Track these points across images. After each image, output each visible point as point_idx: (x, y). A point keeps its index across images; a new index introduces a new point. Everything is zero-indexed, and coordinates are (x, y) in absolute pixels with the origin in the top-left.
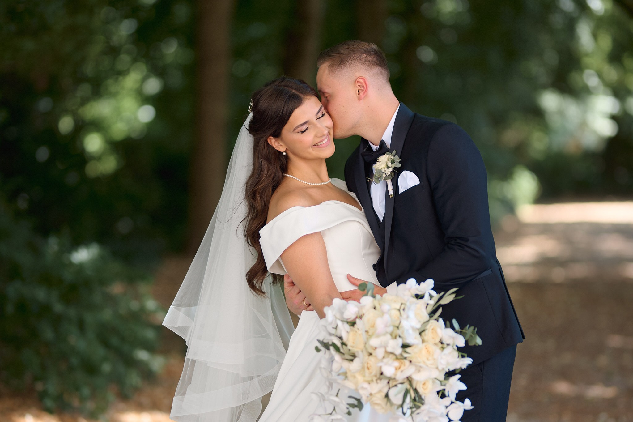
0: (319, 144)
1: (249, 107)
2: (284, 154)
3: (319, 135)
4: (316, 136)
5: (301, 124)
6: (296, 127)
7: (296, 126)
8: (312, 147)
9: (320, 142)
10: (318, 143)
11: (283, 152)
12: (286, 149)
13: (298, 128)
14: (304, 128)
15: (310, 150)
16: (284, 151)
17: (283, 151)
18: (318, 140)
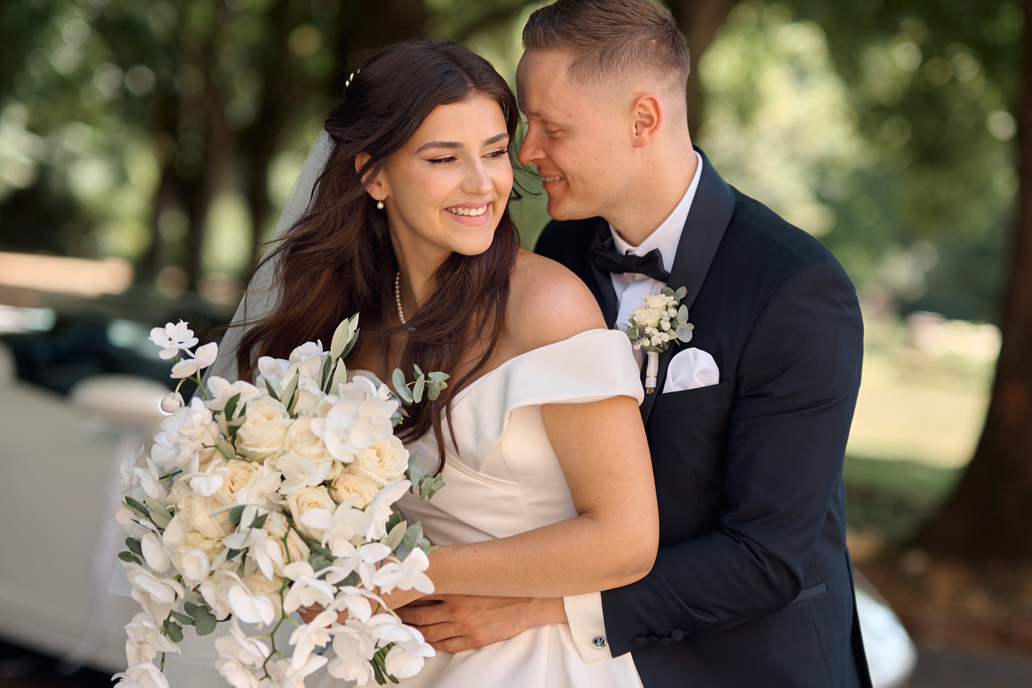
0: (461, 211)
1: (352, 76)
2: (380, 206)
3: (469, 187)
4: (461, 189)
5: (442, 143)
6: (428, 144)
7: (428, 141)
8: (440, 212)
9: (464, 207)
10: (460, 207)
11: (378, 202)
12: (388, 197)
13: (432, 147)
14: (446, 153)
15: (435, 215)
16: (383, 199)
17: (378, 200)
18: (461, 200)
